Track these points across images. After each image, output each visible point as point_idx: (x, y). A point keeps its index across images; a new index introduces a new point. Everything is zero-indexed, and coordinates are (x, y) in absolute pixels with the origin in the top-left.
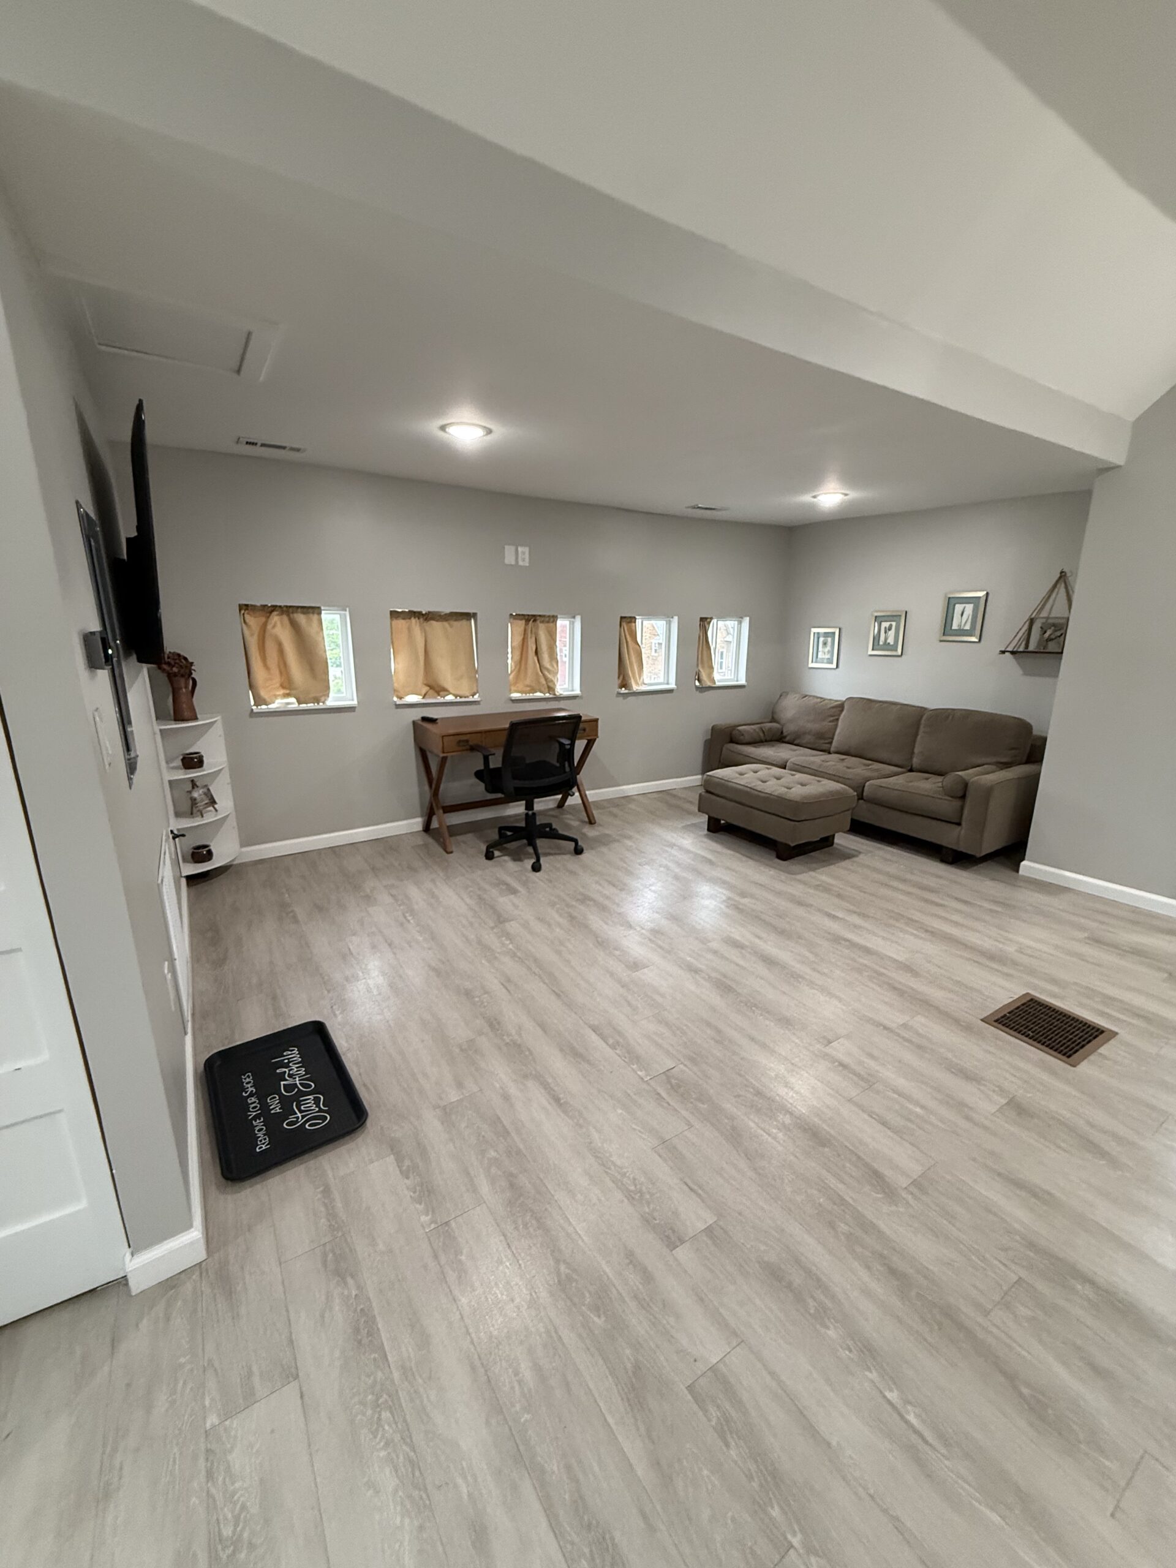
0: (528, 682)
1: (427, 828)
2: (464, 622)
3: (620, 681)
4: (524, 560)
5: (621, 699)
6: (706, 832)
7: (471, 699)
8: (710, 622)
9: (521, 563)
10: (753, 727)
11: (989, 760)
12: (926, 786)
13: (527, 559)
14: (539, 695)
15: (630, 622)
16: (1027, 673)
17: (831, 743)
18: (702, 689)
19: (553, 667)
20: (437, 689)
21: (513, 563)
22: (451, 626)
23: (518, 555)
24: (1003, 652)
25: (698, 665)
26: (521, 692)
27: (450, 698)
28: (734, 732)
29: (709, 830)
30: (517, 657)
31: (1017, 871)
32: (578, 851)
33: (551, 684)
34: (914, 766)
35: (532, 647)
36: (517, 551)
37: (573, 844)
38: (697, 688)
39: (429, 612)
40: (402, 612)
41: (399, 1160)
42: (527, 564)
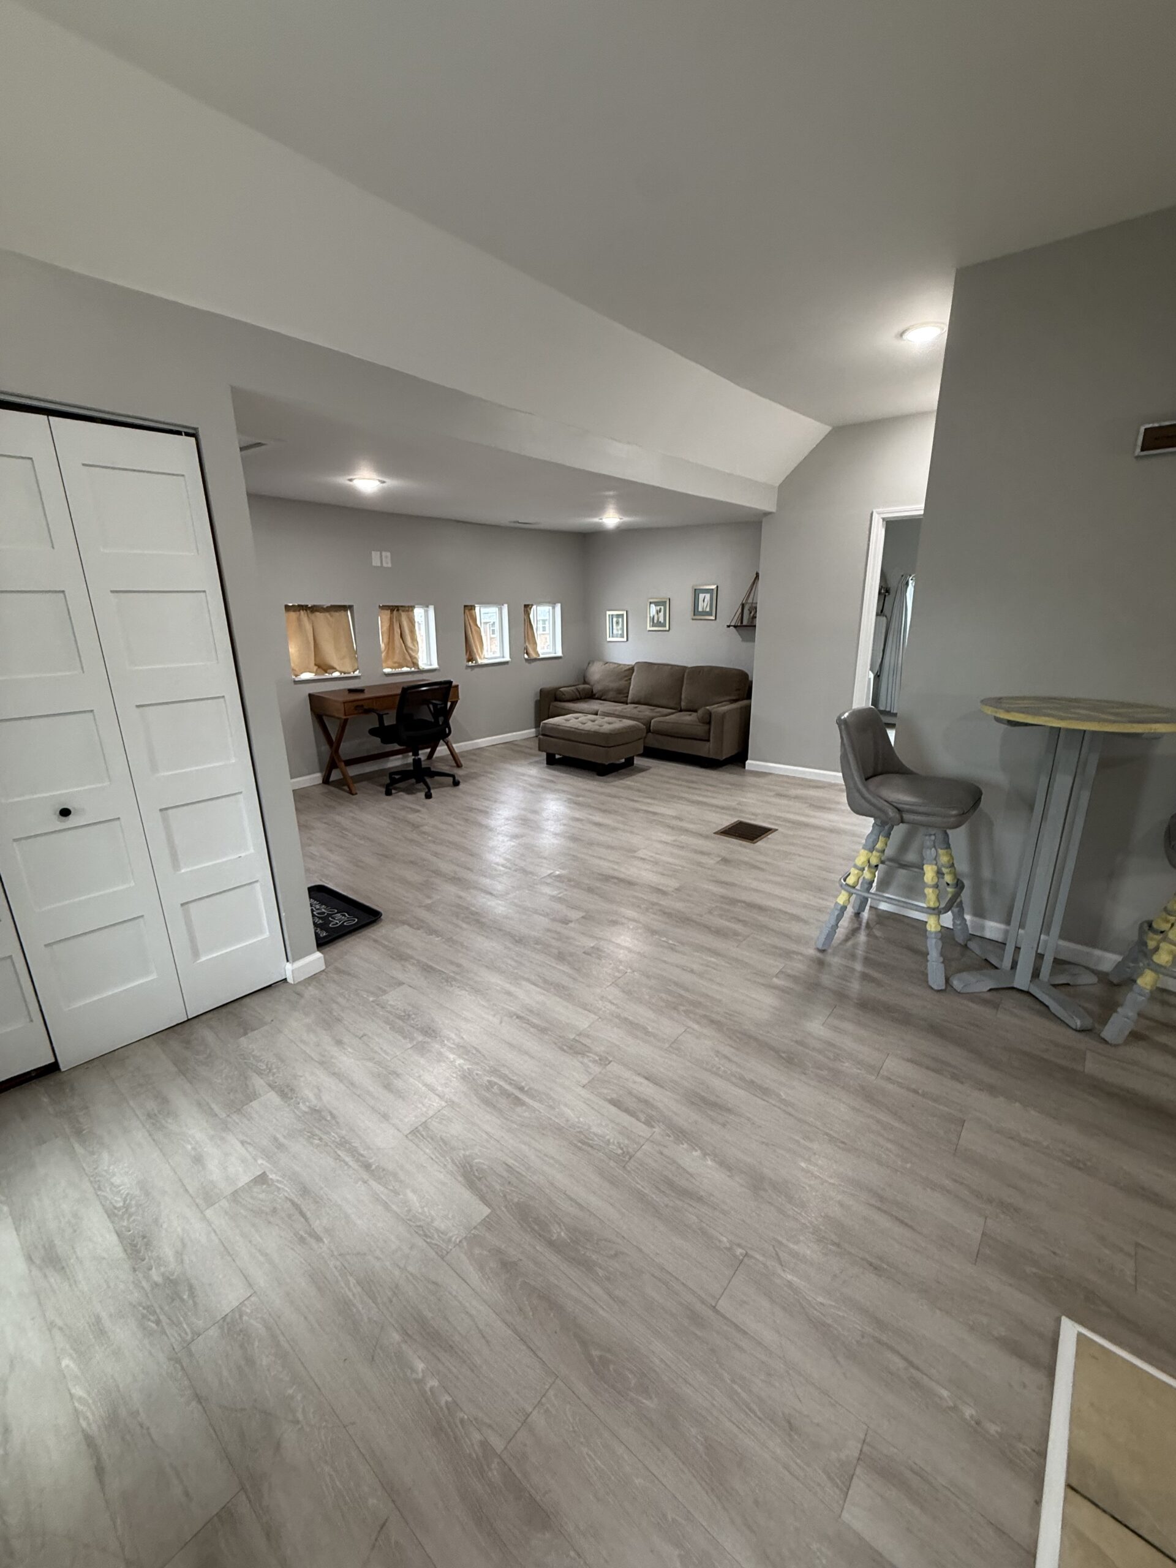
0: (395, 660)
1: (326, 781)
2: (343, 613)
3: (467, 657)
4: (387, 563)
5: (469, 670)
6: (545, 765)
7: (352, 674)
8: (530, 609)
9: (385, 565)
10: (570, 688)
11: (723, 699)
12: (688, 718)
13: (389, 560)
14: (405, 669)
15: (471, 609)
16: (743, 640)
17: (627, 697)
18: (530, 661)
19: (414, 645)
20: (325, 668)
21: (379, 565)
22: (331, 616)
23: (381, 559)
24: (729, 626)
25: (525, 642)
26: (391, 668)
27: (336, 674)
28: (558, 693)
29: (548, 763)
30: (386, 640)
31: (744, 767)
32: (456, 783)
33: (414, 660)
34: (683, 708)
35: (397, 631)
36: (381, 556)
37: (451, 779)
38: (526, 660)
39: (314, 606)
40: (293, 606)
42: (390, 565)
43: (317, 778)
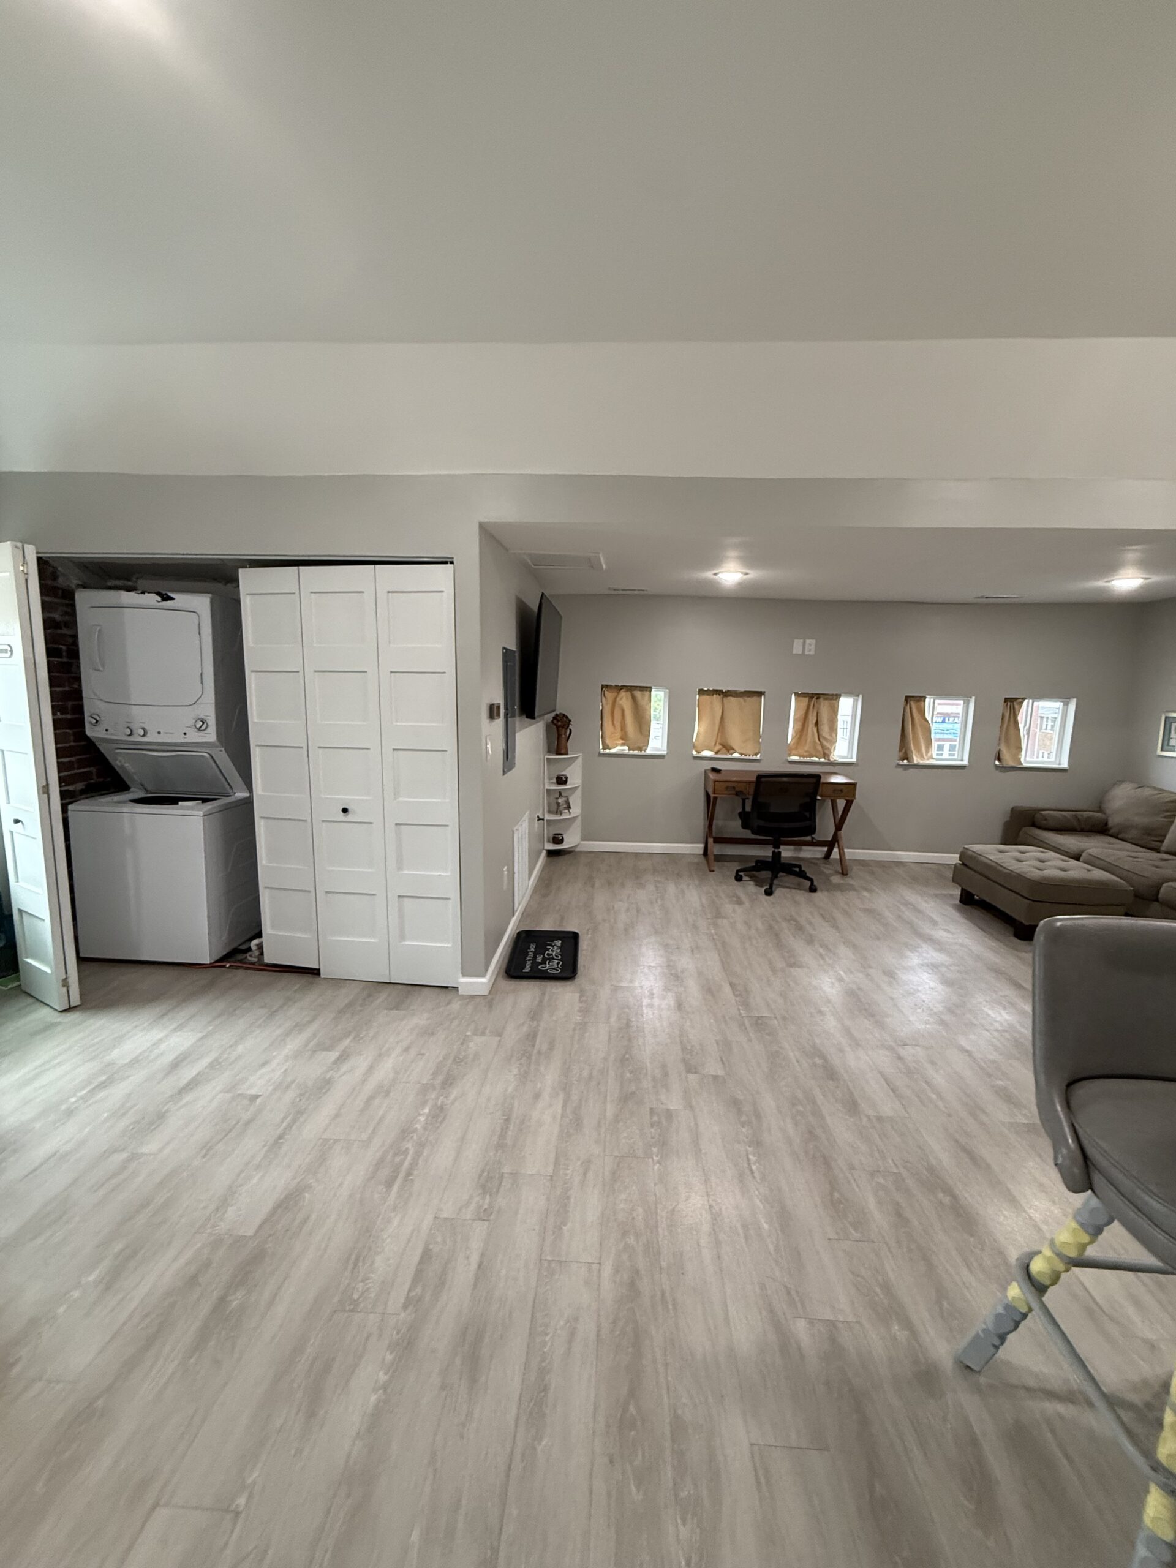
0: (806, 748)
1: (706, 853)
2: (755, 699)
3: (901, 754)
4: (810, 651)
5: (900, 770)
6: (958, 902)
7: (754, 757)
8: (1020, 703)
9: (807, 652)
10: (1061, 813)
13: (813, 647)
14: (815, 759)
15: (919, 701)
17: (1162, 841)
18: (1004, 769)
19: (831, 736)
20: (728, 748)
21: (800, 652)
22: (745, 701)
23: (804, 646)
25: (999, 744)
26: (799, 756)
27: (736, 755)
28: (1037, 816)
29: (961, 901)
30: (799, 727)
32: (813, 889)
33: (826, 752)
35: (812, 719)
36: (804, 643)
37: (809, 883)
38: (997, 767)
39: (728, 691)
40: (708, 690)
41: (580, 997)
42: (812, 653)
43: (699, 848)
